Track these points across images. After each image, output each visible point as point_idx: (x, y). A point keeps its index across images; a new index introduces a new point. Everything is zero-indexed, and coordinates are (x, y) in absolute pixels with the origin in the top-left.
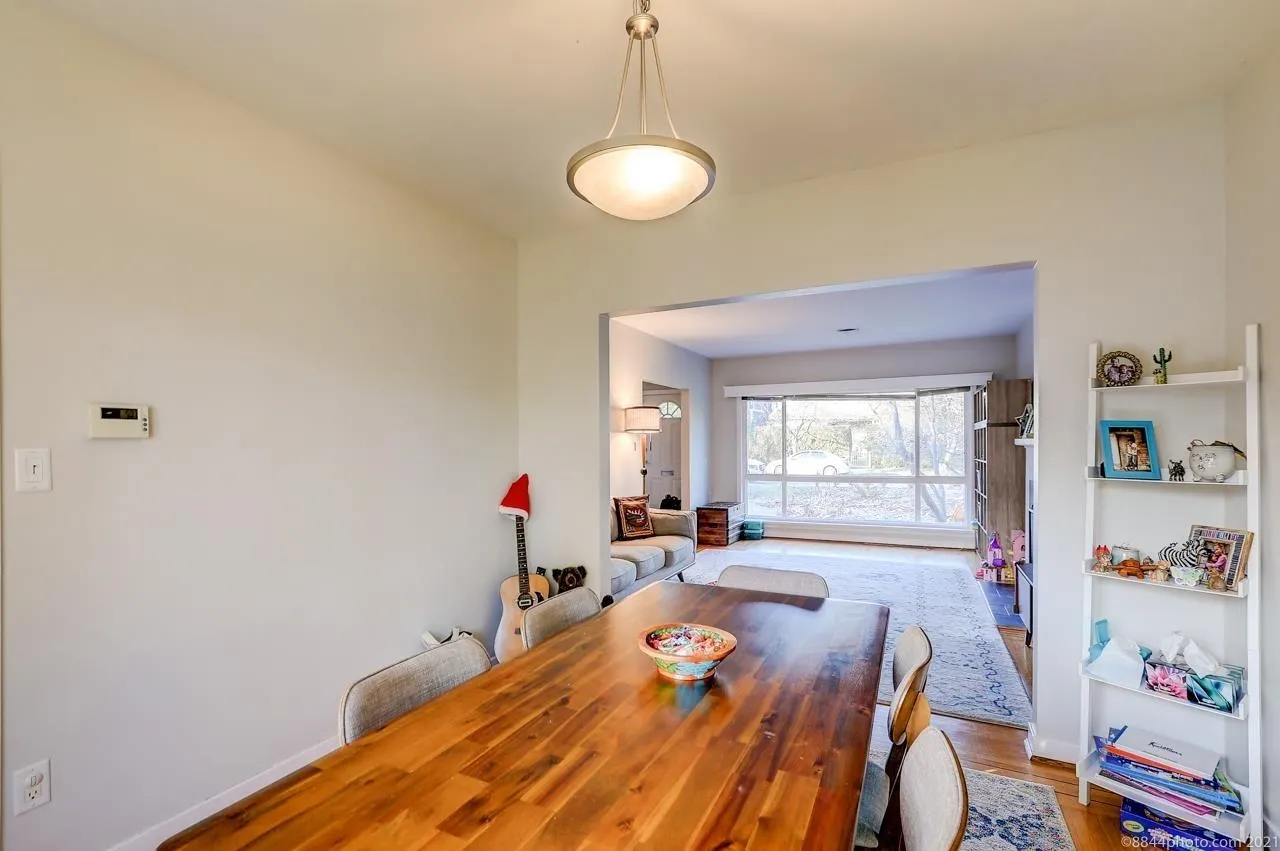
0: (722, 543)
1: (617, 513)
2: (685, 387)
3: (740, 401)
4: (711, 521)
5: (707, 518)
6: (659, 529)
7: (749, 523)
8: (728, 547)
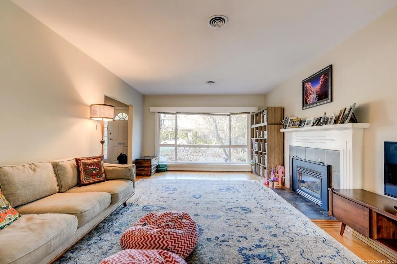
0: (148, 175)
1: (78, 167)
2: (131, 104)
3: (157, 114)
4: (143, 165)
5: (141, 164)
6: (109, 176)
7: (161, 165)
8: (152, 177)
